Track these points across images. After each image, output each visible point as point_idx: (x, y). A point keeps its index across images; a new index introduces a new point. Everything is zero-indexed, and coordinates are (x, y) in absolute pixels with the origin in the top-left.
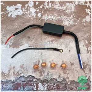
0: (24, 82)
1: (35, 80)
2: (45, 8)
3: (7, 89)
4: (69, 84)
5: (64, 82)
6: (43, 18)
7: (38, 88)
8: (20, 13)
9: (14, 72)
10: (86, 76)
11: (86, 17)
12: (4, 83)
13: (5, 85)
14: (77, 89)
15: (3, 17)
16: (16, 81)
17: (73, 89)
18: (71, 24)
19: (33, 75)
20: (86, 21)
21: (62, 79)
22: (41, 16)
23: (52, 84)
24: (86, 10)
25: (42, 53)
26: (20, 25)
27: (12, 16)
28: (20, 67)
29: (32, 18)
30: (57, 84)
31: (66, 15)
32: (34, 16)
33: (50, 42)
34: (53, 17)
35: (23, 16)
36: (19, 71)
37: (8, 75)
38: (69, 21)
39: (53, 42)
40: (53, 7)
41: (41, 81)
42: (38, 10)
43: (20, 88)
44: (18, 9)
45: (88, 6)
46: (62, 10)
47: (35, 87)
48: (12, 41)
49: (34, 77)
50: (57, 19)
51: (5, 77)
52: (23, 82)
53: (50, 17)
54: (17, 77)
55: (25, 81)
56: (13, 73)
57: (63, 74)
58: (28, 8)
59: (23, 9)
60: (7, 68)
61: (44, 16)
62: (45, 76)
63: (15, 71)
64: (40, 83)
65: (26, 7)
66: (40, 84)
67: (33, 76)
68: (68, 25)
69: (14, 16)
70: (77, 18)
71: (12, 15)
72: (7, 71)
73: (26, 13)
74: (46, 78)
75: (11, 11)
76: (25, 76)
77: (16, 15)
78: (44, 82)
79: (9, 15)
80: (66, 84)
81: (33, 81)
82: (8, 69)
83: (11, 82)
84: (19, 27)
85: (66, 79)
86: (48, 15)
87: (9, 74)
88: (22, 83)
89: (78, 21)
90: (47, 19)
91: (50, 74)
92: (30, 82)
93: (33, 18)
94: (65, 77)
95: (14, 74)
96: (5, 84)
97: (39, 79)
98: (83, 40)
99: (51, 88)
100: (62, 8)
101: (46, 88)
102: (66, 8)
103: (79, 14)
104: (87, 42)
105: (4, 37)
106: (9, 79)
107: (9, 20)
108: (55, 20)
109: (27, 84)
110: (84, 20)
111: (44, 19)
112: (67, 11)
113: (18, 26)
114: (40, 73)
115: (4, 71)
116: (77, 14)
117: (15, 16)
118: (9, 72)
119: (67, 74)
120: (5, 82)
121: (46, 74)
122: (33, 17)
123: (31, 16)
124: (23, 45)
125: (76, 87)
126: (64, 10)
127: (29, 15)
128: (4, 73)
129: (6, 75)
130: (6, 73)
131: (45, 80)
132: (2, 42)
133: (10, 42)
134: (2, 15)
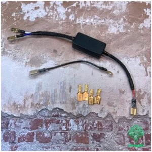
1: (64, 115)
2: (81, 7)
3: (22, 127)
4: (117, 122)
5: (108, 119)
6: (78, 22)
7: (69, 127)
8: (42, 14)
9: (32, 103)
10: (143, 111)
11: (145, 21)
12: (16, 118)
13: (19, 122)
14: (128, 129)
15: (16, 21)
16: (35, 116)
17: (122, 129)
18: (120, 31)
19: (61, 107)
20: (144, 27)
21: (106, 113)
22: (73, 19)
23: (91, 122)
24: (145, 10)
25: (75, 75)
27: (30, 20)
28: (41, 96)
29: (60, 22)
30: (98, 122)
31: (113, 17)
32: (64, 19)
34: (92, 20)
35: (46, 20)
37: (24, 107)
38: (118, 27)
40: (93, 6)
41: (73, 117)
42: (70, 10)
43: (42, 126)
44: (38, 8)
45: (147, 4)
46: (107, 10)
47: (64, 125)
48: (30, 56)
49: (63, 110)
50: (98, 24)
51: (19, 109)
52: (46, 118)
53: (87, 21)
54: (37, 110)
55: (48, 117)
56: (30, 105)
57: (107, 106)
58: (55, 6)
59: (47, 8)
60: (21, 96)
61: (79, 18)
62: (79, 109)
64: (71, 119)
65: (51, 5)
66: (72, 122)
67: (61, 109)
68: (115, 33)
69: (32, 18)
70: (130, 23)
71: (29, 17)
72: (22, 101)
73: (52, 14)
74: (81, 112)
75: (28, 12)
76: (48, 108)
78: (78, 117)
79: (25, 18)
80: (111, 121)
81: (61, 116)
82: (23, 99)
83: (28, 117)
85: (112, 114)
86: (85, 18)
87: (24, 105)
88: (44, 120)
89: (132, 26)
90: (84, 23)
92: (56, 118)
93: (62, 22)
94: (111, 112)
97: (71, 113)
98: (139, 55)
99: (89, 128)
100: (107, 7)
101: (81, 128)
102: (114, 7)
103: (133, 17)
104: (145, 59)
105: (17, 51)
106: (24, 113)
107: (25, 24)
108: (96, 25)
109: (52, 120)
110: (141, 26)
111: (79, 24)
112: (114, 12)
114: (71, 104)
116: (130, 16)
117: (35, 19)
118: (25, 103)
119: (114, 106)
120: (19, 117)
121: (81, 106)
122: (62, 20)
123: (59, 18)
124: (46, 62)
125: (127, 126)
126: (111, 11)
127: (56, 17)
128: (17, 104)
129: (20, 108)
130: (20, 105)
131: (80, 114)
132: (15, 58)
133: (25, 59)
134: (14, 17)
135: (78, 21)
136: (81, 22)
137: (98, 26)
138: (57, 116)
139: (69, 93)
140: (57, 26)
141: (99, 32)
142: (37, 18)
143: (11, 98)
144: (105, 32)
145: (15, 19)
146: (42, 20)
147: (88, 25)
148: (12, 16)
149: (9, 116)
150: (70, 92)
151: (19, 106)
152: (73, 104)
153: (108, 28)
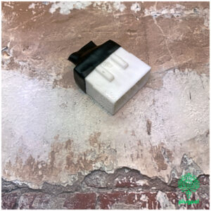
0: (105, 191)
1: (141, 183)
6: (147, 15)
8: (83, 4)
9: (68, 159)
12: (34, 193)
13: (41, 202)
15: (35, 15)
16: (76, 186)
19: (133, 166)
22: (139, 9)
25: (154, 101)
26: (84, 31)
27: (61, 12)
28: (88, 143)
29: (115, 15)
32: (122, 10)
33: (177, 71)
34: (172, 11)
35: (89, 12)
36: (85, 155)
37: (50, 168)
39: (186, 71)
41: (162, 186)
49: (138, 172)
50: (184, 16)
51: (40, 173)
52: (101, 191)
53: (164, 12)
54: (80, 174)
55: (107, 188)
56: (65, 162)
60: (45, 145)
61: (149, 9)
62: (174, 168)
63: (72, 154)
64: (160, 192)
66: (161, 197)
67: (134, 170)
69: (65, 10)
71: (59, 8)
72: (46, 154)
74: (180, 174)
75: (57, 3)
76: (106, 169)
77: (71, 8)
78: (173, 188)
79: (52, 10)
81: (136, 186)
82: (49, 150)
83: (60, 190)
84: (80, 36)
86: (159, 8)
87: (52, 163)
88: (98, 195)
90: (158, 15)
91: (190, 162)
92: (125, 190)
93: (118, 15)
95: (70, 163)
96: (38, 199)
97: (157, 178)
105: (38, 61)
106: (52, 180)
107: (51, 19)
108: (182, 18)
109: (116, 195)
111: (150, 17)
113: (77, 35)
114: (155, 159)
115: (35, 156)
117: (70, 12)
118: (53, 158)
120: (39, 190)
121: (177, 161)
122: (119, 11)
123: (113, 9)
127: (107, 8)
128: (36, 161)
129: (43, 169)
130: (42, 163)
131: (177, 180)
132: (33, 74)
133: (54, 74)
134: (32, 9)
135: (147, 13)
136: (153, 14)
137: (184, 19)
138: (127, 185)
139: (147, 136)
140: (110, 21)
141: (189, 28)
142: (74, 10)
143: (23, 149)
144: (199, 28)
145: (34, 13)
146: (83, 12)
147: (168, 19)
148: (30, 7)
149: (18, 187)
150: (149, 133)
151: (40, 166)
152: (159, 158)
153: (203, 22)
